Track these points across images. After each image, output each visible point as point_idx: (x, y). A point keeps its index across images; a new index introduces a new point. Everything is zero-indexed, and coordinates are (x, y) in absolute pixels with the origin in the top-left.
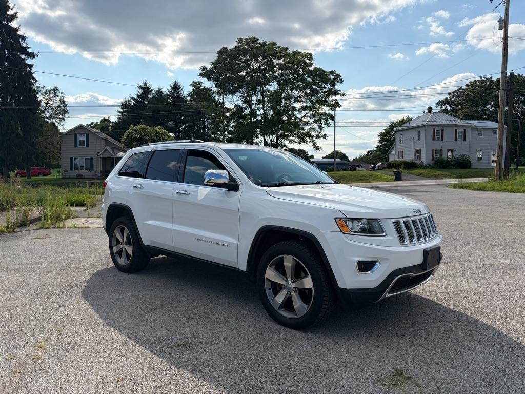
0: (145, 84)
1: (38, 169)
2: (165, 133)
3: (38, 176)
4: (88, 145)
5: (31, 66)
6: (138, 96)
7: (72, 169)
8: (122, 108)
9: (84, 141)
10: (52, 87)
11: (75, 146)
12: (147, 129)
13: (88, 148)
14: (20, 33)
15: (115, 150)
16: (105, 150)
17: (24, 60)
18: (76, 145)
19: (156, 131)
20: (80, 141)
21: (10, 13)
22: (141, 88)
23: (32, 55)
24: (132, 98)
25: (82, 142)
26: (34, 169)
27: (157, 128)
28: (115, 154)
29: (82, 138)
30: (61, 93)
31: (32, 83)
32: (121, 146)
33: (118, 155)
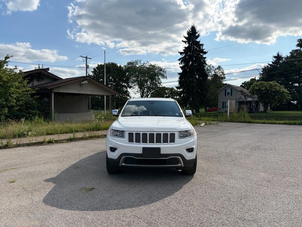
0: (278, 55)
1: (215, 108)
2: (276, 85)
4: (231, 95)
5: (205, 58)
6: (273, 62)
7: (223, 108)
8: (262, 72)
10: (217, 67)
12: (264, 83)
13: (231, 97)
14: (200, 43)
15: (246, 97)
16: (240, 98)
17: (202, 56)
18: (225, 95)
19: (270, 84)
20: (227, 93)
21: (197, 35)
22: (275, 57)
23: (205, 53)
24: (269, 64)
25: (228, 93)
26: (213, 108)
27: (271, 83)
28: (246, 99)
29: (228, 91)
30: (222, 68)
31: (204, 67)
32: (250, 94)
33: (247, 100)
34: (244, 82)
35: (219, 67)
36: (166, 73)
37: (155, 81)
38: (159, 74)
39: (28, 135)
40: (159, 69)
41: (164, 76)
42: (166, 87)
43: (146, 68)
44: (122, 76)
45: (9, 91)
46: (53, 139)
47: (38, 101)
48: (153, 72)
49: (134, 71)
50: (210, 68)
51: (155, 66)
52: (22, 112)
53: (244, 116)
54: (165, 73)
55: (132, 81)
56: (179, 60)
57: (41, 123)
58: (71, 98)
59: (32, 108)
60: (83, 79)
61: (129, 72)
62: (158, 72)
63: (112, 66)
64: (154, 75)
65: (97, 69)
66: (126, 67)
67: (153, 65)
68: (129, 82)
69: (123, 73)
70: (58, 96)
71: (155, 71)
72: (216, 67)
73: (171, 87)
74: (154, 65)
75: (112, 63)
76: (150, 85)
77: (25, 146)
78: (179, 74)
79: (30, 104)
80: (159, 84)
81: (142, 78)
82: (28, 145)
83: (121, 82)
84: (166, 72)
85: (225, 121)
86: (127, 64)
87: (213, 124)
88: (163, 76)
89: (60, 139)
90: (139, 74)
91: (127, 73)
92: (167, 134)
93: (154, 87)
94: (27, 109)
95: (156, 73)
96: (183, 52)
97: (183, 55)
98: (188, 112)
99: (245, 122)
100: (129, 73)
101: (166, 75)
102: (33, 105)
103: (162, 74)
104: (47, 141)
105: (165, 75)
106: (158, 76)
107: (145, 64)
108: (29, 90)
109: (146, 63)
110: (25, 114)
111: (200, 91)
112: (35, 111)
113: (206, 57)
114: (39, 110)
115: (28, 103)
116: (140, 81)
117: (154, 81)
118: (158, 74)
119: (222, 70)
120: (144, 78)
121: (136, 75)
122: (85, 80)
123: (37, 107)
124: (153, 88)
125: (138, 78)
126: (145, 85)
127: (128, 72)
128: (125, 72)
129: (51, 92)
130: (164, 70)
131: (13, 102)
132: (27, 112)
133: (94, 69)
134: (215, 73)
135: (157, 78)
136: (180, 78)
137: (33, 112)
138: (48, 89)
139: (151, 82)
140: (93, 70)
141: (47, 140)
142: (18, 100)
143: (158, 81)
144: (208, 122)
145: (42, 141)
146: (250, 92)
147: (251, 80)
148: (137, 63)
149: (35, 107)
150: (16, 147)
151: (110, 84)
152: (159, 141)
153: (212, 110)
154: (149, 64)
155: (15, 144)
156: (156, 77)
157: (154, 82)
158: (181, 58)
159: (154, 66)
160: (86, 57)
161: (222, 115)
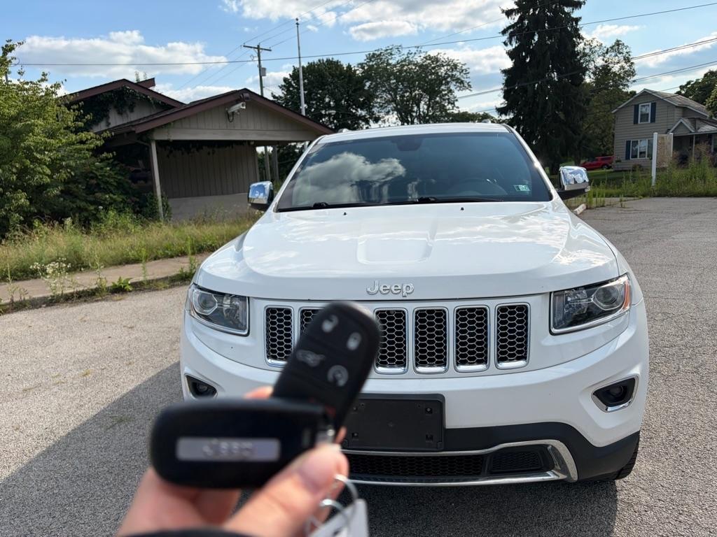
1: (602, 159)
3: (602, 168)
4: (653, 120)
5: (577, 20)
7: (627, 158)
9: (648, 114)
10: (613, 43)
11: (634, 123)
13: (653, 124)
15: (698, 122)
16: (678, 126)
17: (569, 14)
18: (636, 122)
20: (642, 115)
23: (578, 5)
25: (644, 117)
26: (598, 160)
28: (696, 129)
29: (644, 110)
30: (627, 47)
31: (575, 45)
32: (708, 114)
33: (699, 131)
34: (684, 84)
35: (618, 43)
36: (469, 75)
37: (440, 97)
38: (449, 79)
39: (44, 270)
40: (448, 65)
41: (462, 82)
42: (469, 112)
43: (414, 64)
44: (355, 91)
45: (22, 145)
46: (129, 279)
47: (118, 168)
48: (433, 74)
49: (383, 76)
50: (591, 49)
51: (437, 58)
52: (78, 201)
53: (704, 178)
54: (465, 76)
55: (380, 103)
56: (504, 32)
57: (124, 227)
58: (209, 154)
59: (102, 187)
60: (232, 98)
61: (372, 81)
62: (446, 74)
63: (329, 69)
64: (438, 82)
65: (293, 80)
66: (363, 68)
67: (432, 55)
68: (373, 106)
69: (357, 82)
70: (171, 152)
71: (438, 73)
72: (609, 46)
73: (481, 113)
74: (436, 55)
75: (328, 61)
76: (428, 109)
77: (40, 307)
78: (505, 72)
79: (96, 177)
80: (450, 106)
81: (407, 92)
82: (52, 302)
83: (353, 109)
84: (468, 71)
85: (644, 196)
86: (365, 58)
87: (611, 206)
88: (460, 82)
89: (149, 278)
90: (397, 82)
91: (368, 84)
92: (482, 312)
93: (438, 114)
94: (90, 190)
95: (441, 76)
96: (516, 7)
97: (513, 17)
98: (570, 177)
99: (707, 195)
100: (371, 84)
101: (468, 80)
102: (104, 180)
103: (458, 79)
104: (107, 289)
105: (466, 79)
106: (448, 83)
107: (411, 56)
108: (87, 140)
109: (413, 50)
110: (83, 204)
111: (562, 116)
112: (111, 195)
113: (580, 18)
114: (126, 193)
115: (91, 175)
116: (402, 101)
117: (438, 99)
118: (448, 77)
119: (625, 51)
120: (411, 93)
121: (390, 85)
122: (237, 102)
123: (115, 184)
124: (434, 117)
125: (396, 94)
126: (414, 112)
127: (369, 80)
128: (361, 81)
129: (149, 142)
130: (464, 67)
131: (42, 175)
132: (91, 198)
133: (285, 80)
134: (606, 62)
135: (444, 90)
136: (507, 83)
137: (106, 199)
138: (137, 132)
139: (429, 100)
140: (283, 84)
141: (109, 285)
142: (54, 166)
143: (447, 97)
144: (594, 199)
145: (94, 287)
146: (709, 109)
147: (706, 75)
148: (391, 54)
149: (112, 185)
150: (9, 313)
151: (326, 115)
152: (431, 354)
153: (594, 165)
154: (423, 55)
155: (8, 301)
156: (443, 87)
157: (437, 102)
158: (509, 28)
159: (436, 60)
160: (258, 48)
161: (633, 176)
